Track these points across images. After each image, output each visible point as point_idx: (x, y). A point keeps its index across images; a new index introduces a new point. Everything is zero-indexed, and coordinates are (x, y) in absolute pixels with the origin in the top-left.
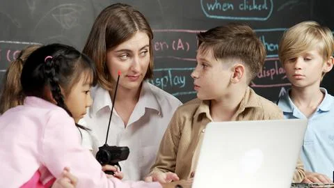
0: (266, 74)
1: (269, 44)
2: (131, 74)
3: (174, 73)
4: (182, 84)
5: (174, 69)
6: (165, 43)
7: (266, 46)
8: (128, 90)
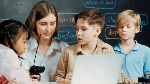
0: (113, 33)
1: (114, 20)
2: (46, 32)
3: (70, 33)
4: (74, 38)
5: (71, 31)
6: (66, 19)
7: (113, 21)
8: (45, 40)
